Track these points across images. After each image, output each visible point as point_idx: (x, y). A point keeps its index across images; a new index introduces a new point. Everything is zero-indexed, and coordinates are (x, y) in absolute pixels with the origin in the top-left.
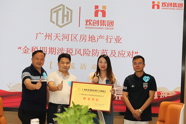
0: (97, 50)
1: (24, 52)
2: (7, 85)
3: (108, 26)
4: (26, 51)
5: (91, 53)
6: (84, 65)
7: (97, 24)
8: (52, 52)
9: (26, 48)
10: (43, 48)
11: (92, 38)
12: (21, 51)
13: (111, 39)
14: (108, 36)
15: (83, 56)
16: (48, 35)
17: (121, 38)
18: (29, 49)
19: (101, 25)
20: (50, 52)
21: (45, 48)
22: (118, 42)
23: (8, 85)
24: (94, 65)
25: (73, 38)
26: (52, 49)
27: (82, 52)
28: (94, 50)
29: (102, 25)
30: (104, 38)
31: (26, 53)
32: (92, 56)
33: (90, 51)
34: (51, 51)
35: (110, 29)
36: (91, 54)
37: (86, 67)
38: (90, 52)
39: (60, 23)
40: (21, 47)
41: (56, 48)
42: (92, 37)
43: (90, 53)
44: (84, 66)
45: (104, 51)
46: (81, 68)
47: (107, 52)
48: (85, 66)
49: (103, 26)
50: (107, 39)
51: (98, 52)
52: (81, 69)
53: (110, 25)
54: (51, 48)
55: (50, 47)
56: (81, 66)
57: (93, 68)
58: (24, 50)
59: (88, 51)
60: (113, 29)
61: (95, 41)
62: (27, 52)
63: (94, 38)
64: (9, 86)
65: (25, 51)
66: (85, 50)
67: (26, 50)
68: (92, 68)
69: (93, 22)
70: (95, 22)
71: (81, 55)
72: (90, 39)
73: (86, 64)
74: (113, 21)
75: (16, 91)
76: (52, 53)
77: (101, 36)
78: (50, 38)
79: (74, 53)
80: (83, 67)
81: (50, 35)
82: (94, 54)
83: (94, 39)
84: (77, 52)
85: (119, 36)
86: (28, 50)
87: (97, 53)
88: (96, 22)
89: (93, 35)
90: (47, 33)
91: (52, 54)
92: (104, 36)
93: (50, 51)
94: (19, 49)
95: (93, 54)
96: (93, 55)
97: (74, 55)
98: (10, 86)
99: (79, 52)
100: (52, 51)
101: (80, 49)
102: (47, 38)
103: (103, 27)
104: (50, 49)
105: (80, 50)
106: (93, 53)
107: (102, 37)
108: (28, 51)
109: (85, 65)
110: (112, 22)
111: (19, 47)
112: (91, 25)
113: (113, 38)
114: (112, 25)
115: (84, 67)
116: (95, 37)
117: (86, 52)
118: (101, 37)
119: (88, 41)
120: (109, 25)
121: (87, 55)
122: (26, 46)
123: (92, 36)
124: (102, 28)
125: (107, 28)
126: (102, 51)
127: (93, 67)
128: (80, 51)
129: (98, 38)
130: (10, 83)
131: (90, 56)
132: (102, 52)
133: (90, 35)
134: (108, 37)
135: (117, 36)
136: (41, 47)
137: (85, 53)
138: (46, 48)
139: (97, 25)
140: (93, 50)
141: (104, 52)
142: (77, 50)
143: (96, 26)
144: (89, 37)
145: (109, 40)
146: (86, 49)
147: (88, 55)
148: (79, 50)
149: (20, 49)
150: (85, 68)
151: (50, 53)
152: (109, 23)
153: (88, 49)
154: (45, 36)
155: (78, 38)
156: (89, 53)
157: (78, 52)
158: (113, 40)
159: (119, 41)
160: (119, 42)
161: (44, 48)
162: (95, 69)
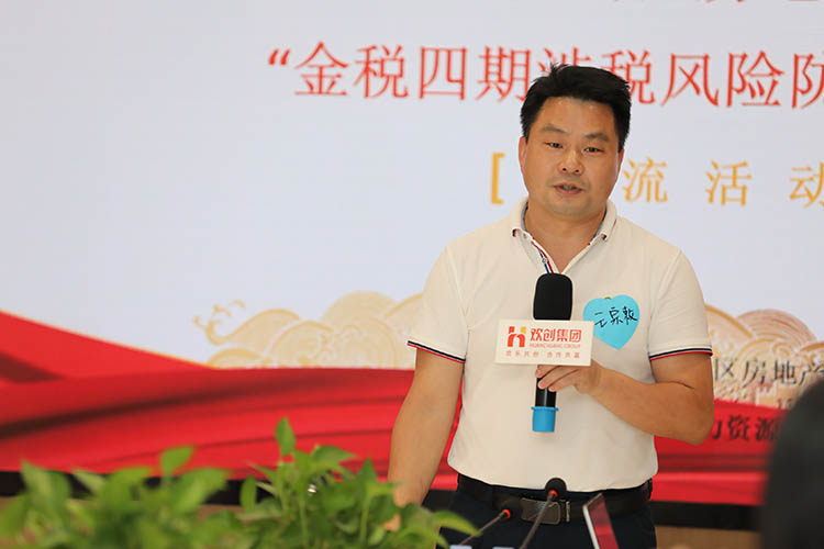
1: (311, 87)
2: (196, 321)
4: (321, 76)
5: (785, 83)
6: (730, 172)
8: (501, 80)
9: (321, 59)
10: (437, 52)
12: (290, 77)
15: (729, 103)
18: (344, 66)
20: (487, 81)
21: (456, 57)
23: (205, 323)
24: (810, 174)
26: (506, 63)
27: (718, 83)
28: (810, 58)
31: (320, 92)
32: (794, 104)
33: (775, 71)
34: (494, 78)
36: (783, 92)
37: (744, 189)
38: (777, 78)
40: (287, 53)
41: (528, 53)
43: (774, 83)
44: (735, 178)
46: (711, 193)
48: (740, 183)
52: (711, 200)
54: (494, 52)
55: (488, 50)
56: (711, 178)
57: (802, 191)
58: (305, 70)
59: (763, 68)
62: (333, 83)
64: (209, 330)
65: (315, 82)
66: (737, 62)
67: (326, 72)
68: (793, 196)
71: (714, 102)
73: (745, 164)
75: (249, 364)
76: (500, 91)
79: (659, 85)
80: (724, 189)
82: (809, 85)
84: (680, 79)
86: (338, 69)
91: (503, 94)
93: (487, 73)
94: (272, 61)
95: (803, 92)
96: (801, 99)
97: (660, 96)
98: (221, 331)
99: (699, 79)
100: (506, 75)
101: (706, 58)
104: (488, 64)
105: (701, 62)
106: (803, 85)
108: (339, 76)
109: (741, 172)
111: (276, 53)
115: (734, 185)
117: (747, 79)
121: (753, 94)
122: (321, 46)
127: (801, 182)
128: (700, 72)
130: (217, 310)
131: (776, 103)
136: (423, 51)
137: (737, 84)
138: (464, 51)
140: (802, 62)
142: (678, 62)
146: (744, 57)
147: (763, 99)
148: (697, 66)
149: (284, 62)
150: (737, 194)
151: (488, 88)
153: (762, 55)
156: (767, 84)
157: (690, 79)
161: (449, 52)
162: (812, 198)
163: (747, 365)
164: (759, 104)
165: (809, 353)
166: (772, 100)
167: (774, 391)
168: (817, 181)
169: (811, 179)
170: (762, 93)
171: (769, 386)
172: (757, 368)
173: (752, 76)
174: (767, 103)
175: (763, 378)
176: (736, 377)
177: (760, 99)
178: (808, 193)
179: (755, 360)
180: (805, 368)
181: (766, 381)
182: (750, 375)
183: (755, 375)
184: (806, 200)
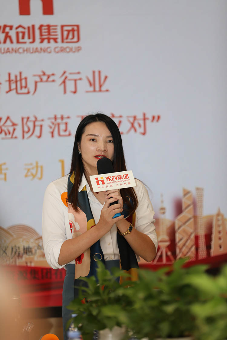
0: (36, 118)
3: (63, 42)
5: (19, 129)
7: (29, 38)
11: (19, 83)
13: (76, 81)
14: (65, 73)
17: (106, 77)
19: (42, 41)
22: (97, 88)
24: (32, 166)
28: (28, 118)
29: (46, 41)
30: (53, 81)
32: (23, 137)
33: (14, 125)
35: (71, 49)
36: (18, 132)
37: (5, 174)
38: (15, 127)
42: (18, 78)
43: (14, 130)
44: (1, 169)
45: (59, 121)
47: (66, 124)
48: (3, 172)
49: (49, 42)
50: (64, 82)
51: (41, 126)
53: (68, 40)
57: (29, 174)
59: (9, 123)
60: (79, 49)
61: (28, 93)
63: (23, 81)
68: (26, 176)
69: (17, 33)
70: (24, 33)
72: (13, 86)
73: (5, 164)
74: (78, 26)
77: (44, 74)
82: (29, 129)
83: (24, 84)
85: (100, 72)
87: (38, 129)
88: (26, 31)
89: (21, 73)
92: (53, 75)
95: (27, 132)
96: (26, 135)
103: (49, 45)
106: (26, 129)
107: (49, 77)
109: (3, 167)
110: (75, 28)
112: (12, 42)
113: (80, 79)
114: (75, 39)
115: (1, 173)
116: (26, 79)
117: (3, 128)
118: (45, 78)
119: (7, 92)
120: (67, 38)
121: (6, 134)
123: (16, 77)
124: (44, 50)
125: (63, 50)
126: (53, 120)
127: (29, 170)
129: (36, 83)
131: (16, 138)
132: (53, 124)
133: (9, 74)
134: (66, 78)
135: (94, 72)
139: (31, 40)
140: (25, 120)
141: (59, 124)
143: (28, 46)
144: (10, 81)
145: (70, 86)
146: (1, 119)
147: (10, 136)
150: (3, 176)
152: (65, 33)
153: (8, 118)
156: (11, 130)
158: (83, 85)
159: (100, 86)
160: (103, 88)
162: (34, 176)
163: (12, 249)
164: (8, 138)
165: (37, 242)
166: (14, 136)
167: (24, 259)
168: (35, 169)
169: (33, 168)
170: (9, 133)
171: (22, 257)
172: (16, 250)
173: (5, 126)
174: (12, 137)
175: (19, 254)
176: (8, 254)
177: (9, 136)
178: (32, 175)
179: (15, 246)
180: (36, 248)
181: (21, 254)
182: (13, 253)
183: (15, 253)
184: (31, 177)
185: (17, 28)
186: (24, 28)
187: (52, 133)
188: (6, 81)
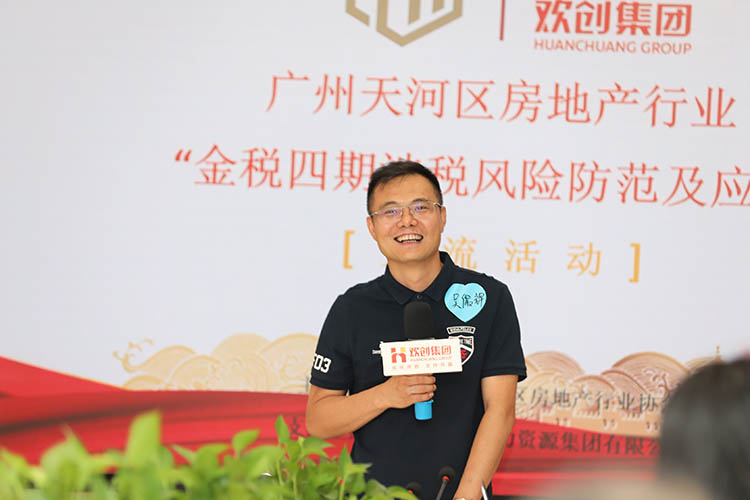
0: (596, 166)
1: (207, 178)
2: (115, 354)
3: (658, 33)
4: (215, 171)
5: (565, 182)
6: (523, 248)
7: (599, 24)
8: (352, 176)
9: (215, 157)
10: (304, 154)
11: (572, 102)
12: (192, 171)
13: (674, 104)
14: (657, 88)
15: (523, 197)
16: (332, 84)
17: (732, 101)
18: (233, 163)
19: (621, 29)
20: (341, 176)
21: (319, 159)
22: (714, 120)
23: (121, 355)
24: (581, 251)
25: (467, 100)
26: (357, 163)
27: (515, 181)
28: (583, 165)
29: (628, 30)
30: (635, 102)
31: (214, 182)
32: (571, 198)
33: (557, 174)
34: (347, 174)
35: (672, 48)
36: (563, 190)
37: (533, 261)
38: (558, 179)
39: (398, 22)
40: (189, 153)
41: (373, 156)
42: (572, 95)
43: (557, 183)
44: (527, 252)
45: (638, 173)
46: (510, 263)
47: (650, 179)
48: (530, 256)
49: (633, 32)
50: (654, 105)
51: (605, 181)
52: (509, 268)
53: (670, 31)
54: (348, 155)
55: (343, 154)
56: (509, 252)
57: (576, 263)
58: (203, 166)
59: (548, 172)
60: (686, 48)
61: (588, 120)
62: (224, 176)
63: (581, 101)
64: (125, 361)
65: (210, 175)
66: (529, 166)
67: (219, 167)
68: (570, 267)
69: (579, 15)
70: (589, 16)
71: (512, 196)
72: (562, 107)
73: (534, 243)
74: (689, 8)
75: (155, 387)
76: (352, 184)
77: (619, 88)
78: (344, 100)
79: (470, 182)
80: (519, 260)
81: (345, 84)
82: (582, 185)
83: (580, 105)
84: (487, 178)
85: (721, 91)
86: (228, 166)
87: (598, 185)
88: (595, 12)
89: (577, 85)
90: (326, 78)
91: (354, 186)
92: (635, 91)
93: (342, 170)
94: (178, 158)
95: (578, 190)
96: (576, 195)
97: (471, 191)
98: (134, 362)
99: (500, 178)
100: (356, 172)
101: (506, 163)
102: (330, 99)
103: (633, 38)
104: (342, 164)
105: (502, 166)
106: (577, 184)
107: (626, 94)
108: (229, 170)
109: (532, 248)
110: (684, 10)
111: (180, 153)
112: (567, 30)
113: (685, 101)
114: (682, 30)
115: (526, 258)
116: (585, 95)
117: (537, 179)
118: (619, 96)
119: (550, 117)
120: (667, 27)
121: (541, 190)
122: (215, 147)
123: (568, 90)
124: (623, 48)
125: (656, 48)
126: (627, 173)
127: (575, 257)
128: (502, 173)
129: (603, 103)
130: (131, 345)
131: (558, 198)
132: (626, 178)
133: (557, 86)
134: (658, 97)
135: (710, 90)
136: (293, 153)
137: (529, 183)
138: (324, 154)
139: (602, 28)
140: (577, 169)
141: (636, 179)
142: (485, 165)
143: (596, 37)
144: (557, 98)
145: (664, 112)
146: (534, 163)
147: (548, 195)
148: (499, 170)
149: (187, 159)
150: (528, 264)
151: (342, 182)
152: (665, 19)
153: (548, 162)
154: (318, 93)
155: (495, 100)
156: (551, 185)
157: (494, 178)
158: (688, 113)
159: (720, 117)
160: (723, 122)
161: (313, 154)
162: (583, 269)
163: (534, 392)
164: (545, 198)
165: (580, 384)
166: (555, 195)
167: (553, 412)
168: (587, 256)
169: (583, 255)
170: (547, 189)
171: (550, 408)
172: (541, 395)
173: (540, 177)
174: (551, 198)
175: (546, 402)
176: (526, 401)
177: (545, 194)
178: (581, 265)
179: (540, 389)
180: (577, 395)
181: (548, 404)
182: (536, 400)
183: (540, 399)
184: (579, 270)
185: (578, 7)
186: (592, 7)
187: (623, 195)
188: (550, 98)
